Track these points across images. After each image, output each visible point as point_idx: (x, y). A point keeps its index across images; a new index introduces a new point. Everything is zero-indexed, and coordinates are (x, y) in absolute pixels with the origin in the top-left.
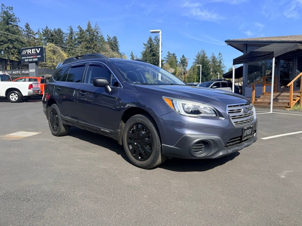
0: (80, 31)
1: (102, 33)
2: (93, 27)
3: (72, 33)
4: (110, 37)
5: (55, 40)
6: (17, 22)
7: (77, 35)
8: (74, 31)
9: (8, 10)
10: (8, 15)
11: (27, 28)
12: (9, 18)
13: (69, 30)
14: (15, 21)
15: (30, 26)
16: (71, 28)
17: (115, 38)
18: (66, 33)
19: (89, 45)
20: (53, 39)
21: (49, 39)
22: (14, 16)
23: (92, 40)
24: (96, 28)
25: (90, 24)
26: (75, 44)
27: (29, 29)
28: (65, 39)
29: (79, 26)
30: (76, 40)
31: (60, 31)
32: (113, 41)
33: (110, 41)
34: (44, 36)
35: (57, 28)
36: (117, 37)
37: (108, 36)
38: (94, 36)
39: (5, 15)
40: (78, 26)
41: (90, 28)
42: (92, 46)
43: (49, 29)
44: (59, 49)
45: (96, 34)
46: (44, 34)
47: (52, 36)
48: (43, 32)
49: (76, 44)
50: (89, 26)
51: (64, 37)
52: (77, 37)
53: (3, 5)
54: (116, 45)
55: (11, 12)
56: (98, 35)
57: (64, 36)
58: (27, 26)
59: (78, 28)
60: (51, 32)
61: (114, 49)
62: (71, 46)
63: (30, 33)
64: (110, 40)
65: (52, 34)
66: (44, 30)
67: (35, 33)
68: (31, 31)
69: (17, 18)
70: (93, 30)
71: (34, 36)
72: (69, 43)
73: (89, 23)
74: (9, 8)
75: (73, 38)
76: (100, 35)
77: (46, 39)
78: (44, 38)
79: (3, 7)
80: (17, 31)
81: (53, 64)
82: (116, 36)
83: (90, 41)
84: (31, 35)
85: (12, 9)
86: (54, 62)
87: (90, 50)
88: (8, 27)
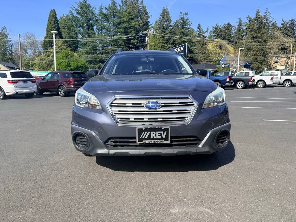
0: (249, 21)
1: (273, 18)
2: (262, 14)
3: (240, 25)
4: (285, 21)
5: (223, 35)
6: (190, 25)
7: (245, 26)
8: (242, 23)
9: (184, 16)
10: (184, 20)
11: (198, 29)
12: (184, 23)
13: (238, 22)
14: (188, 24)
15: (201, 26)
16: (240, 20)
17: (292, 21)
18: (235, 26)
19: (255, 35)
20: (221, 35)
21: (218, 35)
22: (188, 20)
23: (259, 28)
24: (265, 15)
25: (260, 11)
26: (242, 36)
27: (200, 29)
28: (234, 32)
29: (249, 16)
30: (244, 31)
31: (229, 25)
32: (289, 25)
33: (284, 26)
34: (214, 33)
35: (226, 23)
36: (295, 19)
37: (282, 20)
38: (262, 23)
39: (181, 21)
40: (247, 17)
41: (259, 15)
42: (259, 35)
43: (219, 26)
44: (225, 43)
45: (265, 21)
46: (214, 31)
47: (221, 31)
48: (213, 30)
49: (244, 36)
50: (258, 14)
51: (233, 31)
52: (245, 28)
53: (181, 12)
54: (293, 29)
55: (186, 18)
56: (268, 22)
57: (233, 29)
58: (199, 27)
59: (247, 19)
60: (221, 27)
61: (289, 33)
62: (238, 38)
63: (201, 33)
64: (285, 24)
65: (221, 29)
66: (214, 27)
67: (204, 32)
68: (201, 30)
69: (190, 21)
70: (261, 17)
71: (203, 35)
72: (236, 36)
73: (258, 11)
74: (185, 14)
75: (241, 29)
76: (270, 21)
77: (215, 35)
78: (214, 35)
79: (181, 14)
80: (189, 33)
81: (218, 59)
82: (293, 19)
83: (257, 30)
84: (201, 34)
85: (187, 15)
86: (219, 56)
87: (256, 39)
88: (182, 31)
